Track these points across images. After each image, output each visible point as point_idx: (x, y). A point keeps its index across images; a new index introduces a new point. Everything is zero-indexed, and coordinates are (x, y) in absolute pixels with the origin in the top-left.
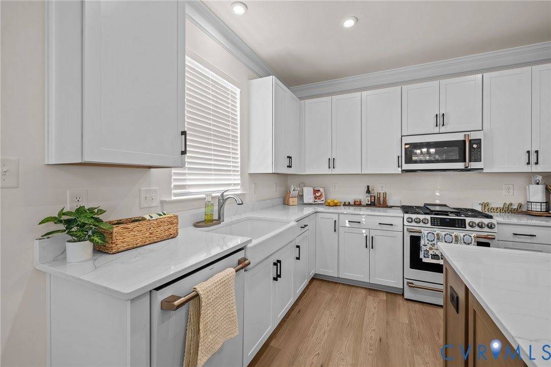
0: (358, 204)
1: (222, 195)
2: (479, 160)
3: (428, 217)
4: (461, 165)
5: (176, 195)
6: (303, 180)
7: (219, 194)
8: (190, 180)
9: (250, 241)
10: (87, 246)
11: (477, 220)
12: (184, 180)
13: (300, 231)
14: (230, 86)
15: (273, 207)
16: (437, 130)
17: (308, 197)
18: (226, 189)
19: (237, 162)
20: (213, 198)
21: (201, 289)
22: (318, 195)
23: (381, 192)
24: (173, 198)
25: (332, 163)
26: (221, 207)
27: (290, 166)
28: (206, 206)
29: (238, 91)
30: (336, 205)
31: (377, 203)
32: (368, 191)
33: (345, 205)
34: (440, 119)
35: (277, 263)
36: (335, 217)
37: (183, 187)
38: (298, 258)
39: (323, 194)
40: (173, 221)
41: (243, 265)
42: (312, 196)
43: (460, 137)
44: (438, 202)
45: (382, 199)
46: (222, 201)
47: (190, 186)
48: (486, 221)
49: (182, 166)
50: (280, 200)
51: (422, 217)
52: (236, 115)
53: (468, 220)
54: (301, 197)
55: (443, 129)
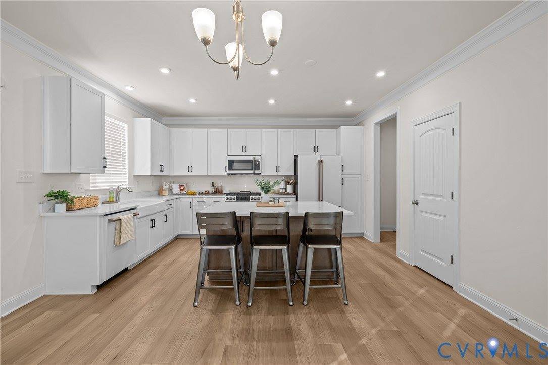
0: (207, 193)
1: (118, 188)
2: (258, 169)
3: (235, 197)
4: (251, 172)
5: (92, 187)
6: (173, 179)
7: (116, 187)
8: (99, 179)
9: (139, 206)
10: (64, 206)
11: (254, 197)
12: (96, 179)
13: (167, 207)
14: (121, 124)
15: (151, 196)
16: (243, 154)
17: (176, 189)
18: (120, 184)
19: (125, 166)
20: (114, 189)
21: (121, 217)
22: (182, 188)
23: (219, 185)
24: (91, 189)
25: (190, 169)
26: (117, 194)
27: (162, 171)
28: (109, 193)
29: (126, 126)
30: (193, 194)
31: (217, 192)
32: (213, 186)
33: (199, 194)
34: (244, 149)
35: (153, 220)
36: (191, 200)
37: (96, 183)
38: (165, 221)
39: (186, 188)
40: (96, 199)
41: (136, 215)
42: (179, 190)
43: (251, 158)
44: (246, 190)
45: (220, 189)
46: (118, 191)
47: (98, 183)
48: (257, 197)
49: (103, 172)
50: (156, 193)
51: (232, 197)
52: (125, 140)
53: (251, 197)
54: (171, 190)
55: (246, 154)
